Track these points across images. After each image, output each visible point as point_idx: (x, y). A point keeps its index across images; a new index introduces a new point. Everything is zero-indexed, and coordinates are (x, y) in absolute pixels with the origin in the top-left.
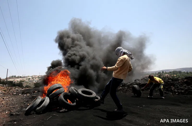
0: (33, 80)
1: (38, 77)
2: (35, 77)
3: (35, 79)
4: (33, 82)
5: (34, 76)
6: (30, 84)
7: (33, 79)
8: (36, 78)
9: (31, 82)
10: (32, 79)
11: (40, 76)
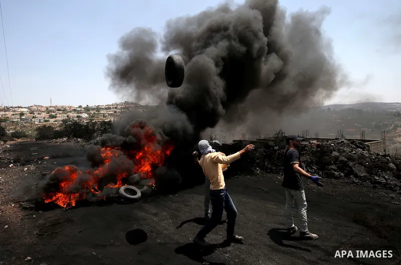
0: (34, 117)
1: (47, 109)
2: (38, 110)
3: (37, 116)
4: (32, 124)
5: (35, 107)
6: (24, 126)
7: (32, 115)
8: (40, 112)
9: (25, 123)
10: (29, 115)
11: (51, 109)
